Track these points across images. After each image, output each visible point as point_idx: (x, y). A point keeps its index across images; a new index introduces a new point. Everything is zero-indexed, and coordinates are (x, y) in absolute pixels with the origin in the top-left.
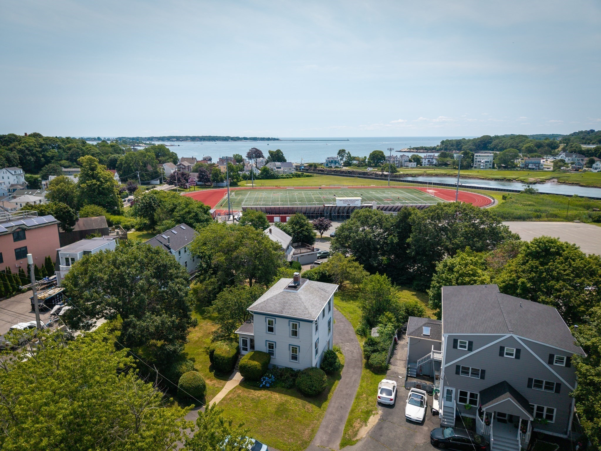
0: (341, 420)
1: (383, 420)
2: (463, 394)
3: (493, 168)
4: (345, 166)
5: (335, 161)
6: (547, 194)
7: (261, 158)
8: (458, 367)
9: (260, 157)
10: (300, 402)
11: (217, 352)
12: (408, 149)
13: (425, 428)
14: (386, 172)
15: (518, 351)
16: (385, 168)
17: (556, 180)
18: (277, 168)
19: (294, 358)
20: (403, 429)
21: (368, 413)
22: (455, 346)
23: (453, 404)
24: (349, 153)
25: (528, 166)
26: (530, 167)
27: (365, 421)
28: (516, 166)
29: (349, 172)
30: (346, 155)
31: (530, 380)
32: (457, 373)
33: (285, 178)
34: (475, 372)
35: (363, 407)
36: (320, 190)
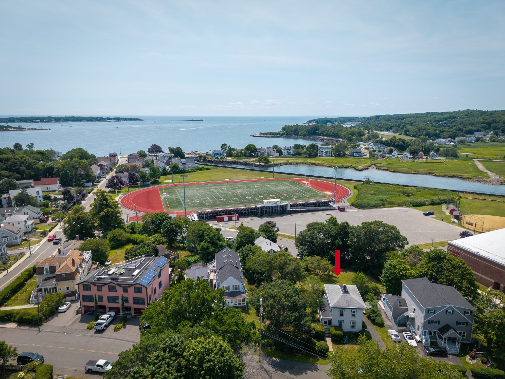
2: (431, 332)
3: (332, 156)
5: (220, 153)
14: (263, 163)
15: (453, 311)
16: (261, 160)
17: (373, 166)
18: (183, 164)
19: (353, 326)
22: (428, 313)
23: (427, 337)
24: (230, 146)
25: (353, 154)
26: (354, 155)
28: (345, 154)
29: (233, 162)
30: (227, 148)
31: (457, 322)
32: (429, 323)
33: (190, 172)
34: (436, 322)
36: (228, 184)
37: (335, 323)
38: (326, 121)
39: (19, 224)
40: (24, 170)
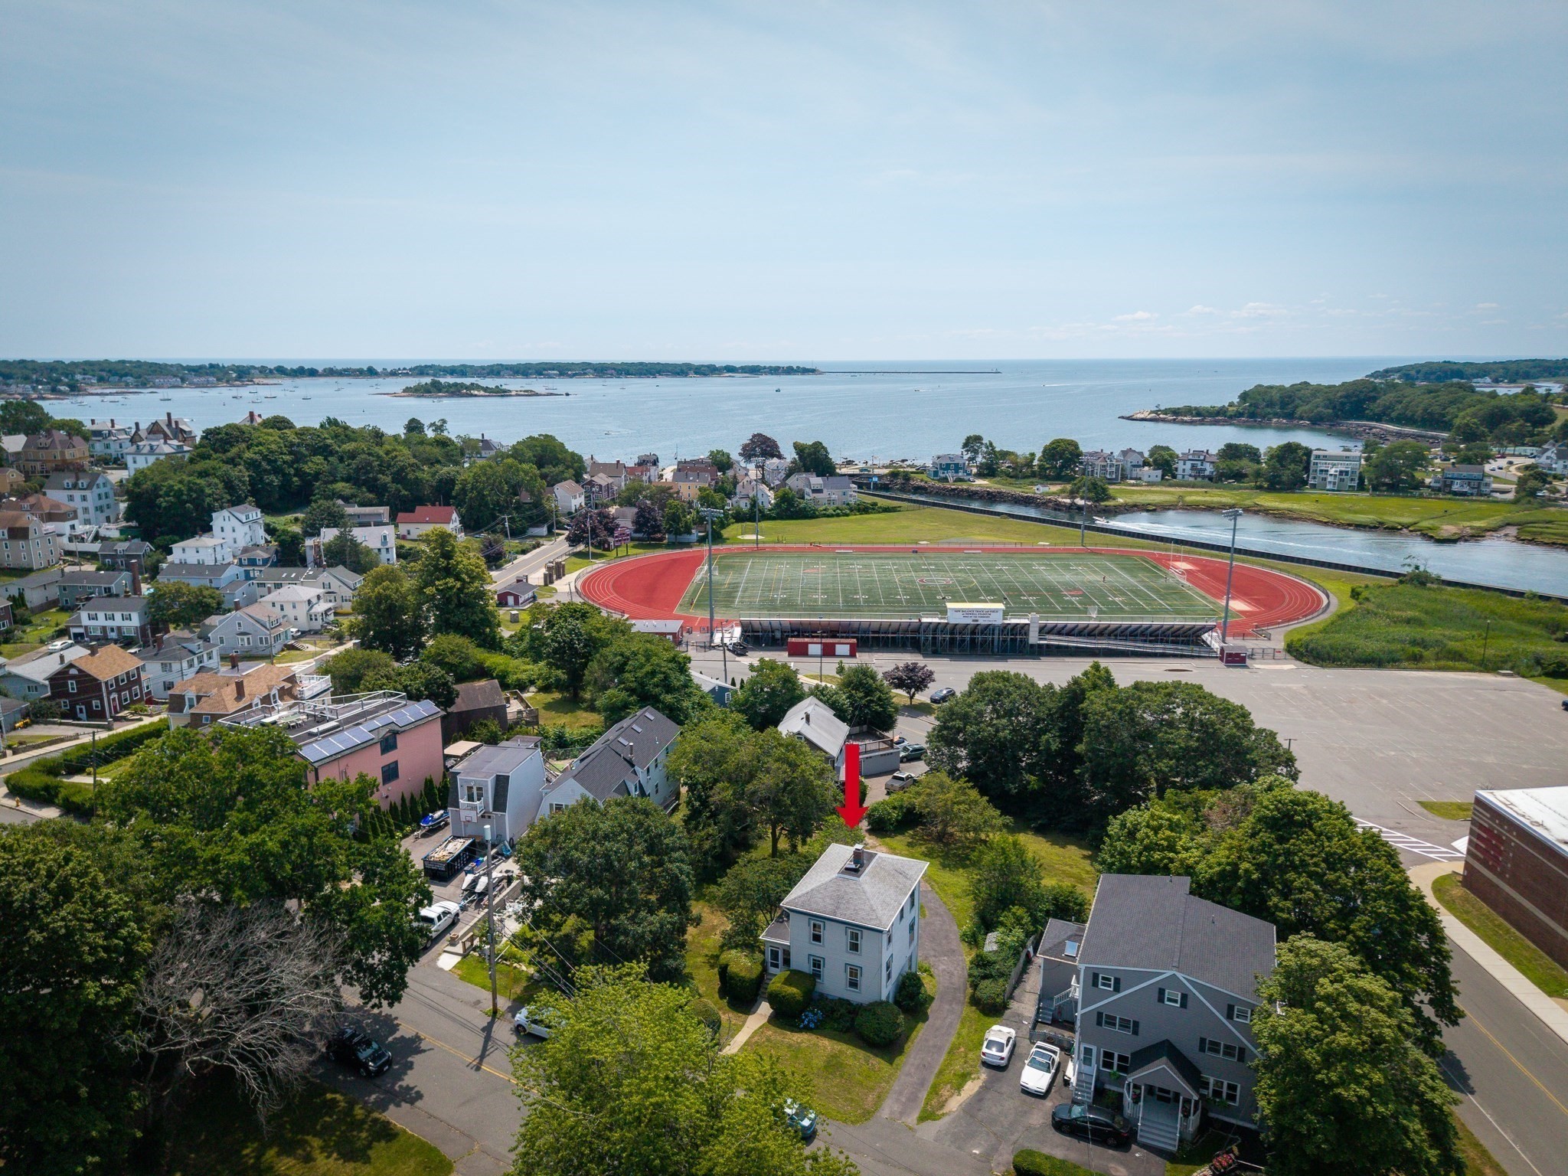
0: (922, 1084)
1: (985, 1088)
2: (1108, 1055)
3: (1361, 487)
4: (980, 475)
5: (957, 465)
6: (1464, 585)
7: (775, 460)
8: (1100, 1014)
9: (772, 456)
10: (861, 1054)
11: (733, 969)
12: (1152, 412)
13: (1049, 1104)
14: (1083, 499)
15: (1184, 997)
16: (1079, 488)
17: (1512, 531)
18: (815, 491)
19: (854, 984)
20: (1012, 1104)
21: (965, 1077)
22: (1095, 984)
23: (1092, 1070)
24: (991, 444)
25: (1450, 486)
26: (1456, 487)
27: (959, 1088)
28: (1421, 484)
29: (989, 493)
30: (984, 449)
31: (1203, 1041)
32: (1099, 1023)
33: (832, 516)
34: (1125, 1024)
35: (958, 1067)
36: (914, 555)
37: (800, 962)
38: (1445, 372)
39: (294, 607)
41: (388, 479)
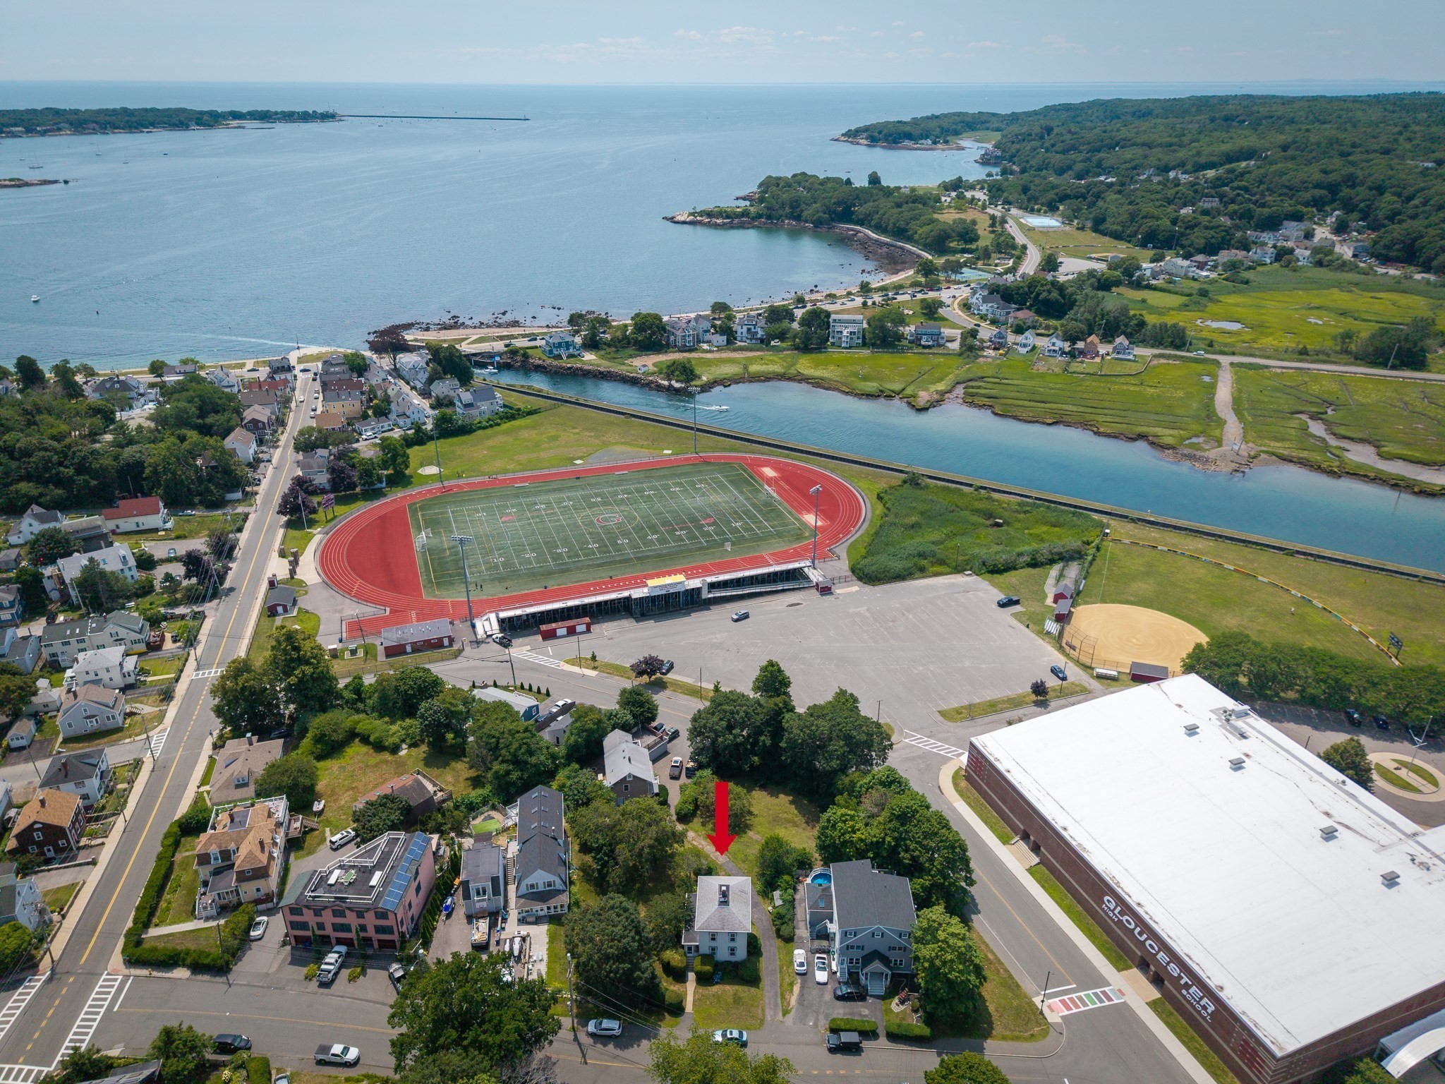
0: (776, 995)
1: (802, 987)
2: (852, 959)
3: (864, 345)
5: (567, 343)
8: (848, 946)
9: (401, 350)
10: (746, 988)
11: (673, 963)
12: (691, 214)
13: (829, 986)
14: (677, 381)
15: (883, 934)
17: (960, 391)
19: (733, 954)
20: (815, 991)
21: (792, 984)
22: (846, 936)
23: (845, 966)
25: (920, 340)
26: (923, 339)
27: (791, 991)
29: (600, 373)
31: (889, 948)
32: (848, 949)
33: (486, 428)
34: (858, 947)
35: (787, 980)
36: (578, 483)
37: (705, 950)
39: (108, 671)
40: (71, 477)
41: (71, 471)
